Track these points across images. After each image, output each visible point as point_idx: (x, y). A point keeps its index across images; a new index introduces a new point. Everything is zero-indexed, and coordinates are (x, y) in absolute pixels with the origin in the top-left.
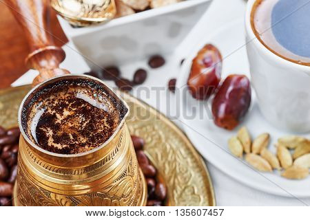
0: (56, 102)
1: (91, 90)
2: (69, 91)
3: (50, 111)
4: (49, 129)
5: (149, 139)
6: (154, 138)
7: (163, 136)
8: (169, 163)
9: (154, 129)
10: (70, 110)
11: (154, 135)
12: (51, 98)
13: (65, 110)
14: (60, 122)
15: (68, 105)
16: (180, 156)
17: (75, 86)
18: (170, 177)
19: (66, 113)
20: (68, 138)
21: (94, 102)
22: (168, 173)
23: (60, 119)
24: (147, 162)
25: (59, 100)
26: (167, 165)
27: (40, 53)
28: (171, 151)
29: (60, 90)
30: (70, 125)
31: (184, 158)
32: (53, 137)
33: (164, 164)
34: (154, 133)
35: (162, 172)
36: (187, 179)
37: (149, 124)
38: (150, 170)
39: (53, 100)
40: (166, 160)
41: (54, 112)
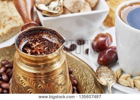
0: (33, 39)
1: (50, 35)
2: (39, 35)
3: (30, 42)
4: (29, 49)
5: (75, 70)
6: (78, 69)
7: (82, 69)
8: (84, 80)
9: (77, 66)
10: (39, 43)
11: (77, 69)
12: (31, 37)
13: (37, 42)
14: (34, 47)
15: (38, 41)
16: (89, 77)
17: (42, 33)
18: (84, 86)
19: (37, 44)
20: (37, 54)
21: (50, 40)
22: (83, 84)
23: (34, 46)
24: (73, 79)
25: (35, 38)
26: (82, 81)
27: (28, 24)
28: (85, 75)
29: (35, 34)
30: (39, 48)
31: (91, 78)
32: (30, 52)
33: (81, 80)
34: (78, 68)
35: (80, 84)
36: (92, 87)
37: (76, 64)
38: (74, 82)
39: (32, 38)
40: (83, 79)
41: (32, 43)
